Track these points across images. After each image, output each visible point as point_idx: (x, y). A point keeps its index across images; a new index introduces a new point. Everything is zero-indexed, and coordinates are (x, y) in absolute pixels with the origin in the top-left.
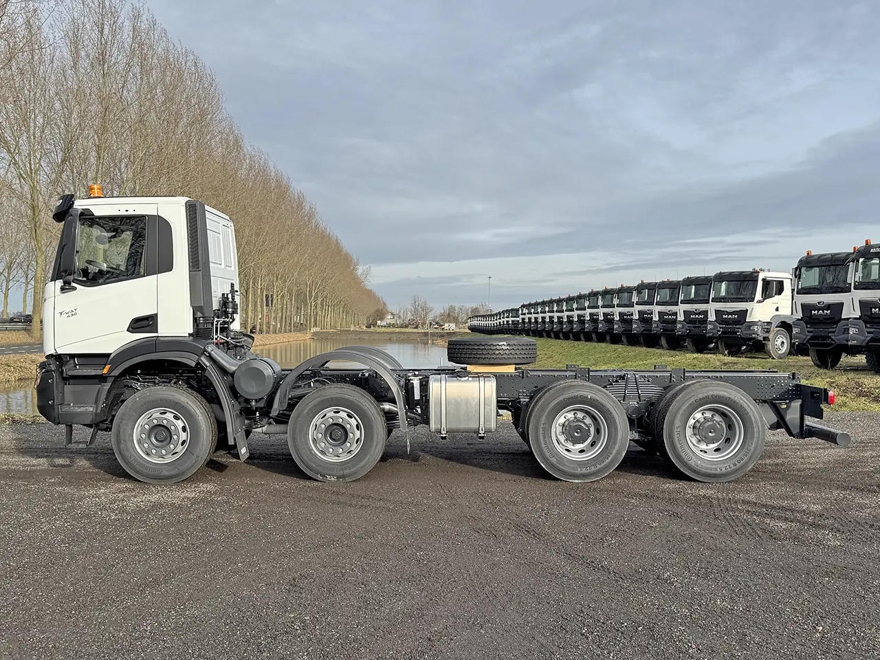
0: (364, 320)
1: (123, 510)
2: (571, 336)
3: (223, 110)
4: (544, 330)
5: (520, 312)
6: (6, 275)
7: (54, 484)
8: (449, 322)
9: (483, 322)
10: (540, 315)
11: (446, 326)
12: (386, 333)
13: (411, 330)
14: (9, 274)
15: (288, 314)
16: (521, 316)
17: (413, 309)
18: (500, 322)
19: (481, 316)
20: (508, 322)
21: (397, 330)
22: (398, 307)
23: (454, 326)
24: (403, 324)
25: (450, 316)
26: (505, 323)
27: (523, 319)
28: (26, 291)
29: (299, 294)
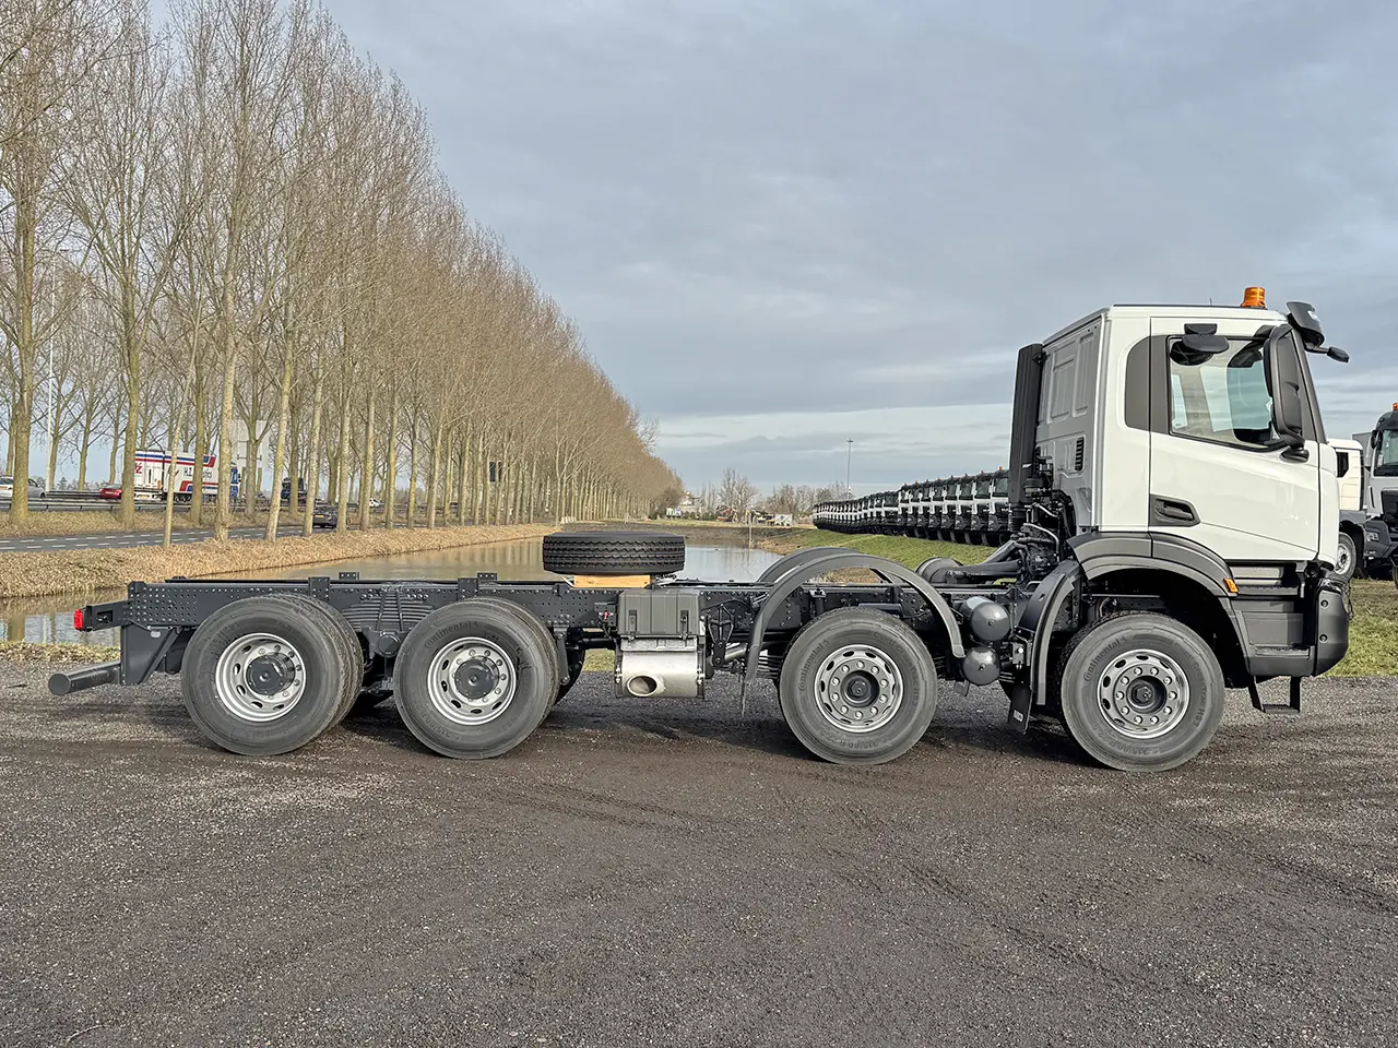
0: (645, 506)
1: (233, 819)
2: (984, 538)
3: (432, 167)
4: (938, 528)
5: (900, 498)
6: (84, 423)
7: (123, 769)
8: (783, 512)
9: (838, 514)
10: (933, 504)
11: (777, 519)
12: (681, 527)
13: (722, 524)
14: (89, 422)
15: (525, 494)
16: (901, 505)
17: (724, 490)
18: (865, 514)
19: (836, 504)
20: (879, 513)
21: (699, 523)
22: (701, 488)
23: (790, 519)
24: (707, 514)
25: (784, 503)
26: (875, 515)
27: (904, 510)
28: (115, 449)
29: (543, 461)
